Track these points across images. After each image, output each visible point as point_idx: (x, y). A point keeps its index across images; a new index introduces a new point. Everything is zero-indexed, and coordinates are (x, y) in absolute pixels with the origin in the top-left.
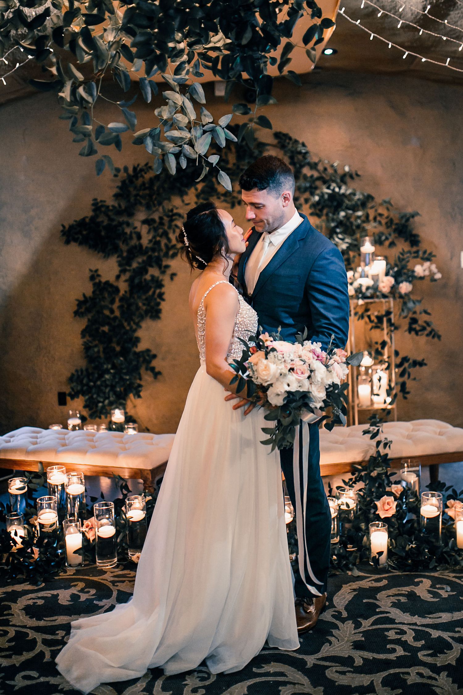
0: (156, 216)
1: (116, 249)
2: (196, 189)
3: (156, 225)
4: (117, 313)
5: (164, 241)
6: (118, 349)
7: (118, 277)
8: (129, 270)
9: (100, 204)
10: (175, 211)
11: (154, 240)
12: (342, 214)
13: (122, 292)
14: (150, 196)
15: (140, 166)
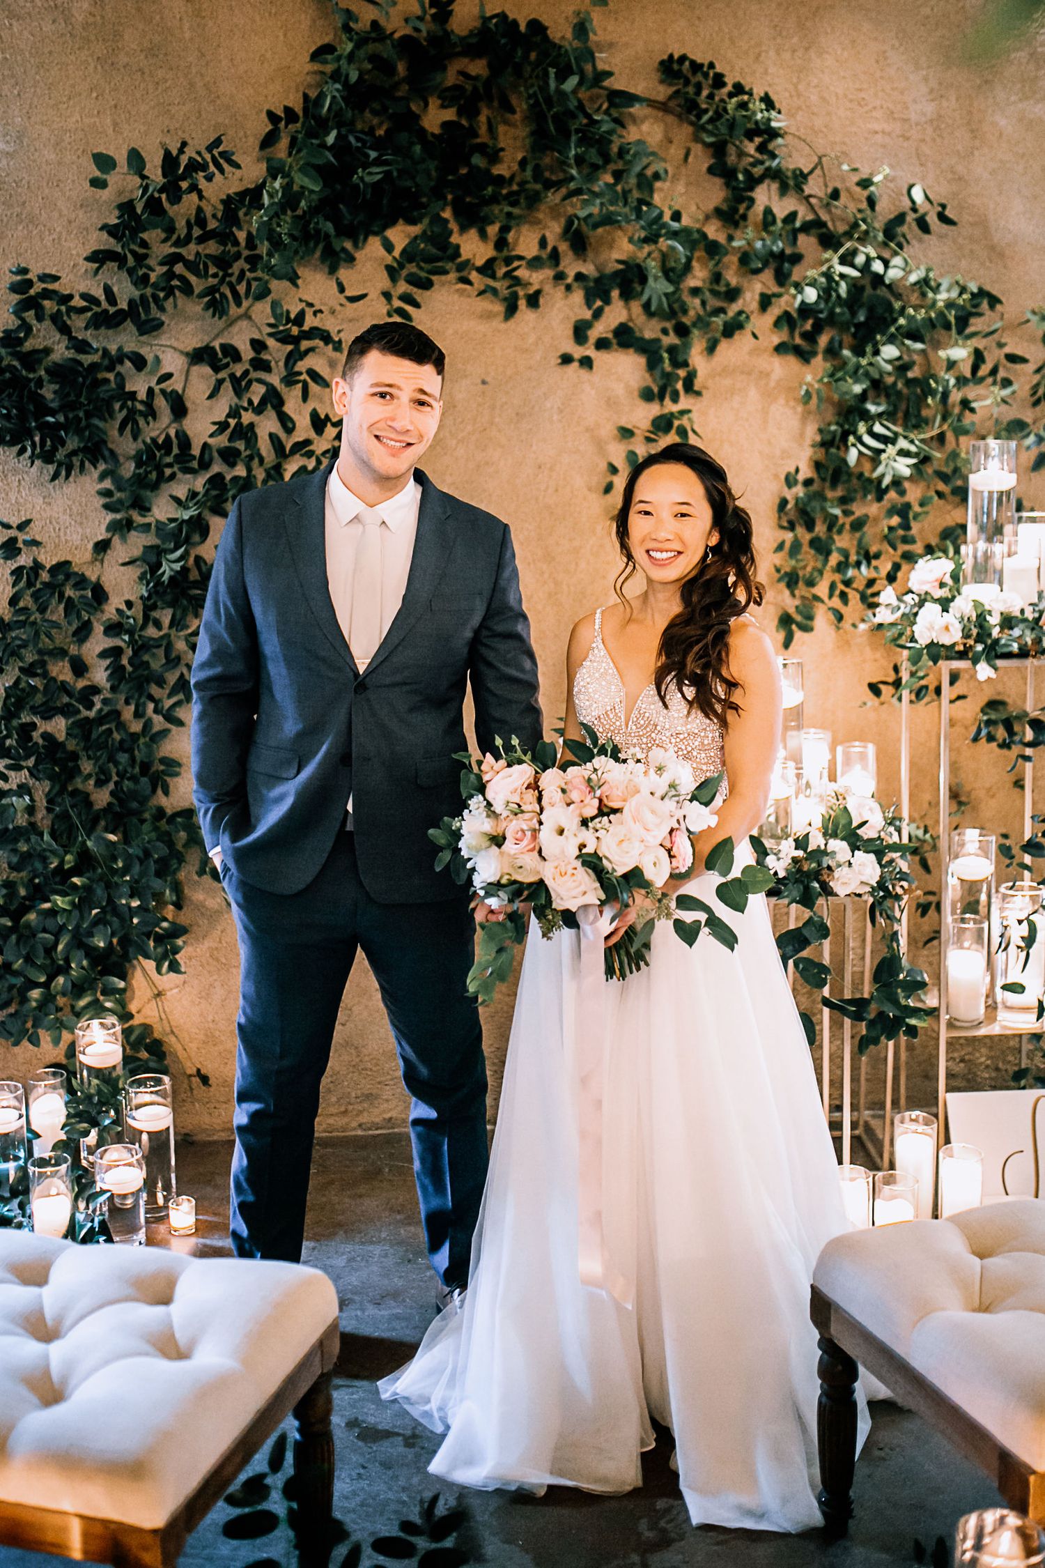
0: (241, 338)
1: (95, 451)
2: (389, 247)
3: (238, 370)
4: (100, 675)
5: (267, 425)
6: (102, 798)
7: (102, 547)
8: (146, 527)
9: (38, 287)
10: (310, 322)
11: (232, 422)
12: (890, 351)
13: (115, 603)
14: (223, 262)
15: (190, 153)
